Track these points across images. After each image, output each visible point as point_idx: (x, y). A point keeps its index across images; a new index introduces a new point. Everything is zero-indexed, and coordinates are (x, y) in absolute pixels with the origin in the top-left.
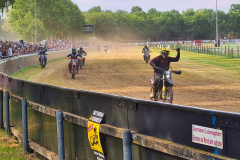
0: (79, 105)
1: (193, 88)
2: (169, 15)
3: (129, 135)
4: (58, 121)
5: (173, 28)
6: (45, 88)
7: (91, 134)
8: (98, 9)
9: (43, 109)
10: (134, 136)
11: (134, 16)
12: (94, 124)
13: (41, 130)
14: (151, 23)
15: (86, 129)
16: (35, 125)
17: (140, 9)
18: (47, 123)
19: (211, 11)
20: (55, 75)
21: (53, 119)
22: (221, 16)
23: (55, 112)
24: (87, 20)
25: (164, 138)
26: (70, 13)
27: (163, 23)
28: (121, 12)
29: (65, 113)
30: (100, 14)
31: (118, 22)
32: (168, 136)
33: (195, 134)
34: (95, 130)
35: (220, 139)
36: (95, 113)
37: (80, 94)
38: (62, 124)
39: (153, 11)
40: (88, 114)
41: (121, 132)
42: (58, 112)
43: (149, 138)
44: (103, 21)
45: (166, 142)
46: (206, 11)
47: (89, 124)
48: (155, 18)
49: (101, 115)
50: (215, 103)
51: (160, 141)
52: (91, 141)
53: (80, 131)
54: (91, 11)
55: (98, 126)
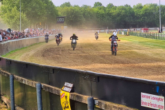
0: (53, 77)
1: (142, 65)
2: (123, 8)
3: (93, 101)
4: (38, 91)
5: (127, 19)
6: (27, 65)
7: (63, 100)
8: (68, 5)
9: (26, 81)
10: (97, 102)
11: (96, 10)
12: (65, 93)
13: (24, 98)
14: (109, 15)
15: (59, 96)
16: (20, 94)
17: (101, 4)
18: (29, 93)
19: (155, 5)
20: (36, 55)
21: (34, 89)
23: (35, 84)
24: (59, 13)
25: (119, 103)
26: (46, 8)
27: (119, 15)
28: (86, 7)
29: (43, 85)
30: (69, 8)
31: (84, 15)
32: (122, 101)
33: (143, 99)
34: (66, 97)
37: (54, 69)
38: (41, 93)
39: (111, 6)
40: (61, 85)
41: (86, 99)
42: (38, 84)
43: (108, 103)
44: (72, 13)
45: (121, 106)
46: (152, 5)
47: (62, 92)
48: (112, 11)
49: (71, 85)
50: (159, 76)
51: (116, 105)
52: (63, 105)
53: (54, 98)
54: (62, 6)
55: (68, 94)
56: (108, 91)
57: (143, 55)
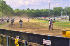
0: (13, 34)
1: (43, 30)
2: (37, 10)
3: (26, 42)
4: (7, 39)
5: (38, 14)
6: (4, 30)
7: (16, 42)
8: (18, 9)
9: (3, 36)
10: (28, 42)
11: (27, 11)
12: (17, 40)
13: (3, 41)
14: (32, 13)
15: (14, 41)
16: (1, 40)
17: (29, 9)
18: (4, 39)
20: (7, 26)
21: (6, 38)
22: (51, 11)
23: (6, 36)
24: (15, 12)
25: (35, 43)
26: (10, 10)
27: (35, 13)
28: (24, 10)
29: (9, 37)
30: (18, 11)
31: (23, 13)
32: (37, 42)
33: (44, 42)
34: (17, 41)
35: (50, 43)
36: (17, 36)
37: (13, 31)
38: (8, 39)
39: (33, 10)
40: (15, 37)
41: (24, 41)
42: (7, 36)
43: (31, 43)
44: (19, 12)
45: (36, 44)
46: (47, 9)
47: (16, 39)
48: (33, 11)
49: (19, 37)
50: (49, 34)
51: (34, 44)
52: (16, 44)
54: (16, 10)
55: (18, 40)
56: (31, 39)
57: (44, 26)
